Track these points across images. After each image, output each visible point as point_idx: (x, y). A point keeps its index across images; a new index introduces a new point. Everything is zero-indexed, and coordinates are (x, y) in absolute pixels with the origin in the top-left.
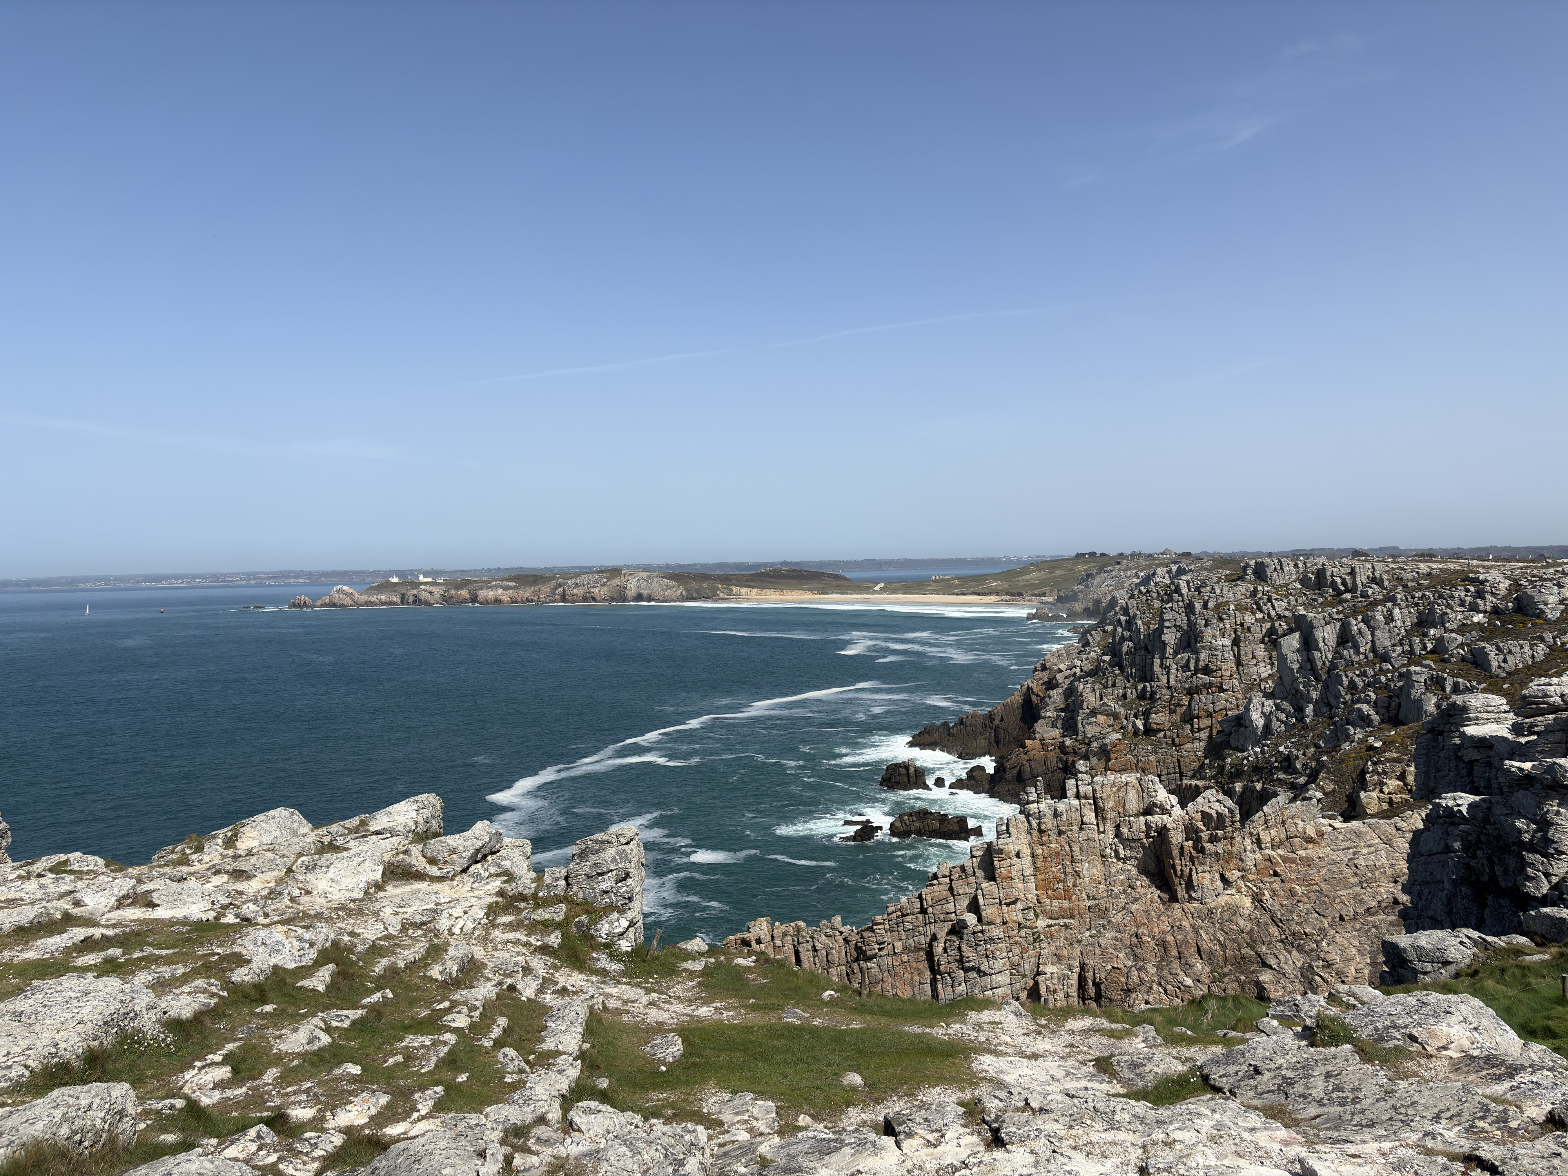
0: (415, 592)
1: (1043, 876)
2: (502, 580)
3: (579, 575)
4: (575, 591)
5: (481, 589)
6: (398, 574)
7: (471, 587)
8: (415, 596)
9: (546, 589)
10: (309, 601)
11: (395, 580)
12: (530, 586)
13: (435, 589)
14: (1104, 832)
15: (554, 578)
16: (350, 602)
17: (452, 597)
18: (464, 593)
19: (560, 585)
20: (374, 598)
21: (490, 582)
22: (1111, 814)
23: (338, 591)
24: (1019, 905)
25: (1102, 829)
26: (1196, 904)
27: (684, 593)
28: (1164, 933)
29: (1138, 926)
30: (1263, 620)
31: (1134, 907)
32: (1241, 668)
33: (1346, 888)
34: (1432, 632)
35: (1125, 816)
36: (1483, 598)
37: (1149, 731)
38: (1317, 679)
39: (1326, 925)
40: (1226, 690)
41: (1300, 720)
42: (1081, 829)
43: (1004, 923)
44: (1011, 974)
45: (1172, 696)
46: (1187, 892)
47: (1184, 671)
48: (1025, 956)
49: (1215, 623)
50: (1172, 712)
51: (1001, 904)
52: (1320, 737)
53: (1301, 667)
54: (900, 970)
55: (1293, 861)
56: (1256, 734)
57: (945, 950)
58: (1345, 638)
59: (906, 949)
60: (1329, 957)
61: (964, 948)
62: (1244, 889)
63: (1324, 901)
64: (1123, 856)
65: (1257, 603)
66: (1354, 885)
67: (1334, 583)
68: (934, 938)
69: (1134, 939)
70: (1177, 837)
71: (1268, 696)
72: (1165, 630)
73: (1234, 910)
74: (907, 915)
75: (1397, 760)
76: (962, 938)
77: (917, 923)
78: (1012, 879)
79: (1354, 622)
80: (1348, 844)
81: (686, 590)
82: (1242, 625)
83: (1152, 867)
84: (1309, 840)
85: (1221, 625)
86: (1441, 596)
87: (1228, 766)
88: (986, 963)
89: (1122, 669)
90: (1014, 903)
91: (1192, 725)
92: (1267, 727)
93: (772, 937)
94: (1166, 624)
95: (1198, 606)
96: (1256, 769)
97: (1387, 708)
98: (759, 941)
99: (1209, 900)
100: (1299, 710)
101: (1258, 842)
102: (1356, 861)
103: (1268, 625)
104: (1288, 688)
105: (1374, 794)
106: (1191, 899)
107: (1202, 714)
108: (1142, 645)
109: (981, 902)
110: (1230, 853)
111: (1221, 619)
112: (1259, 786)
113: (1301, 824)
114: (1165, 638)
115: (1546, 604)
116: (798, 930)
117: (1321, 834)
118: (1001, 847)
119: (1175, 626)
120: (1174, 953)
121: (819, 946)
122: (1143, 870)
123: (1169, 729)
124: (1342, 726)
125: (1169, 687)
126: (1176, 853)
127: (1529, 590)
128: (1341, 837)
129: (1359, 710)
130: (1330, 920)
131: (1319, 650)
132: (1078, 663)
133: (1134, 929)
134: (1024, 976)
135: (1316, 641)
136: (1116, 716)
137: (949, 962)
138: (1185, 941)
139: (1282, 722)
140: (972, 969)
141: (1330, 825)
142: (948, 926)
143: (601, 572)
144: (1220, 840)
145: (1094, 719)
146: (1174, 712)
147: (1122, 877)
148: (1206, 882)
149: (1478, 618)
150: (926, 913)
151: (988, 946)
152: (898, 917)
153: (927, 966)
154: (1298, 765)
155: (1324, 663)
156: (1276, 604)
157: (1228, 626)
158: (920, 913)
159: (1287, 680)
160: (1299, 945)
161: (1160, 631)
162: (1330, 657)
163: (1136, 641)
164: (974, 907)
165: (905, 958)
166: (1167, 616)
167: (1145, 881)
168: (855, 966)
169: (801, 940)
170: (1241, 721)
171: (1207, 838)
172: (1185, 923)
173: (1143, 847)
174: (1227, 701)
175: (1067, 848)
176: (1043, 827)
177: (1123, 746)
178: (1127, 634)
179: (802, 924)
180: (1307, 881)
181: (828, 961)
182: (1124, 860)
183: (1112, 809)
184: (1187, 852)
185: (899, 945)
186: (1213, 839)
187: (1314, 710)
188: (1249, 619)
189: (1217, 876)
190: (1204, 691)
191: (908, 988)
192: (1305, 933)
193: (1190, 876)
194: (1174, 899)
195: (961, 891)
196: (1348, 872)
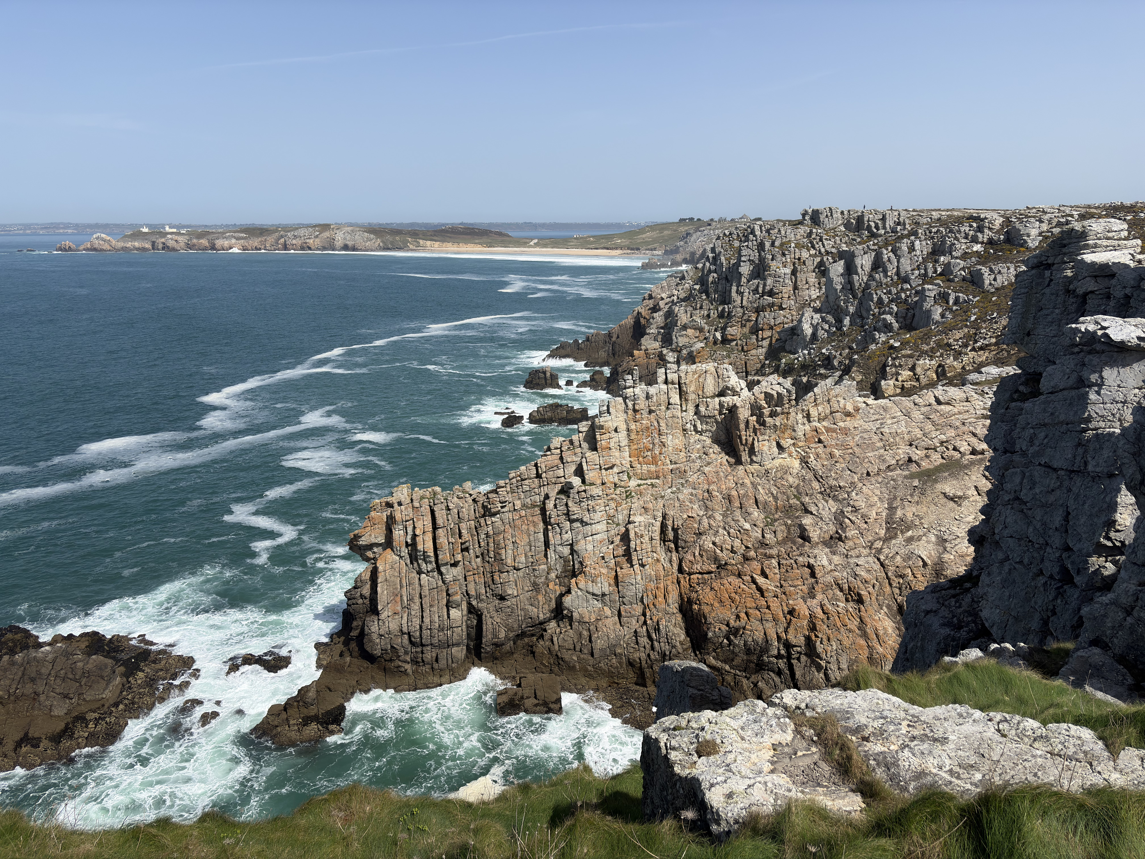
0: (163, 240)
1: (635, 447)
2: (235, 232)
3: (297, 229)
4: (294, 242)
5: (218, 238)
6: (147, 226)
7: (210, 237)
8: (164, 244)
9: (270, 239)
10: (73, 246)
11: (145, 230)
12: (258, 237)
13: (180, 238)
14: (686, 411)
15: (276, 231)
16: (109, 248)
17: (194, 245)
18: (204, 242)
19: (282, 237)
20: (129, 245)
21: (225, 233)
22: (692, 397)
23: (97, 238)
24: (616, 470)
25: (684, 409)
26: (756, 466)
27: (381, 244)
28: (730, 489)
29: (709, 484)
30: (815, 256)
31: (707, 469)
32: (797, 291)
33: (873, 451)
34: (942, 259)
35: (703, 397)
36: (982, 232)
37: (725, 341)
38: (855, 297)
39: (856, 480)
40: (785, 309)
41: (839, 329)
42: (668, 408)
43: (603, 484)
44: (608, 523)
45: (744, 314)
46: (750, 457)
47: (754, 294)
48: (619, 509)
49: (779, 257)
50: (743, 326)
51: (601, 469)
52: (853, 341)
53: (843, 288)
54: (518, 523)
55: (834, 431)
56: (805, 340)
57: (555, 506)
58: (878, 265)
59: (524, 506)
60: (856, 504)
61: (570, 504)
62: (795, 454)
63: (856, 462)
64: (700, 429)
65: (811, 243)
66: (879, 448)
67: (869, 226)
68: (547, 497)
69: (706, 494)
70: (744, 414)
71: (816, 310)
72: (742, 264)
73: (786, 470)
74: (526, 479)
75: (910, 356)
76: (569, 497)
77: (533, 486)
78: (610, 449)
79: (885, 252)
80: (877, 417)
81: (383, 242)
82: (799, 259)
83: (723, 437)
84: (848, 414)
85: (784, 259)
86: (951, 231)
87: (783, 365)
88: (588, 516)
89: (708, 295)
90: (611, 468)
91: (757, 336)
92: (814, 335)
93: (412, 500)
94: (743, 259)
95: (767, 245)
96: (804, 367)
97: (905, 318)
98: (400, 504)
99: (767, 463)
100: (839, 321)
101: (808, 417)
102: (882, 430)
103: (818, 259)
104: (832, 304)
105: (891, 382)
106: (752, 462)
107: (765, 327)
108: (724, 276)
109: (585, 467)
110: (786, 425)
111: (784, 255)
112: (805, 379)
113: (842, 402)
114: (741, 270)
115: (1029, 236)
116: (435, 494)
117: (857, 409)
118: (602, 424)
119: (749, 260)
120: (737, 504)
121: (451, 506)
122: (716, 441)
123: (740, 339)
124: (870, 332)
125: (742, 307)
126: (742, 426)
127: (1018, 225)
128: (872, 411)
129: (884, 319)
130: (859, 475)
131: (857, 274)
132: (675, 292)
133: (706, 487)
134: (618, 525)
135: (856, 267)
136: (701, 330)
137: (558, 516)
138: (746, 495)
139: (826, 331)
140: (577, 520)
141: (864, 402)
142: (558, 487)
143: (315, 226)
144: (778, 415)
145: (685, 332)
146: (745, 326)
147: (698, 446)
148: (765, 448)
149: (977, 247)
150: (541, 478)
151: (590, 502)
152: (517, 481)
153: (540, 519)
154: (836, 363)
155: (860, 285)
156: (825, 242)
157: (789, 260)
158: (536, 477)
159: (832, 299)
160: (834, 496)
161: (738, 265)
162: (865, 279)
163: (720, 273)
164: (579, 472)
165: (523, 513)
166: (744, 253)
167: (717, 448)
168: (482, 521)
169: (436, 502)
170: (795, 331)
171: (768, 413)
172: (747, 481)
173: (717, 422)
174: (785, 317)
175: (656, 424)
176: (637, 407)
177: (705, 353)
178: (713, 268)
179: (438, 489)
180: (844, 447)
181: (459, 517)
182: (701, 433)
183: (693, 392)
184: (751, 425)
185: (518, 504)
186: (773, 414)
187: (850, 321)
188: (805, 254)
189: (774, 443)
190: (768, 310)
191: (525, 537)
192: (840, 486)
193: (753, 444)
194: (739, 462)
195: (569, 460)
196: (876, 438)
